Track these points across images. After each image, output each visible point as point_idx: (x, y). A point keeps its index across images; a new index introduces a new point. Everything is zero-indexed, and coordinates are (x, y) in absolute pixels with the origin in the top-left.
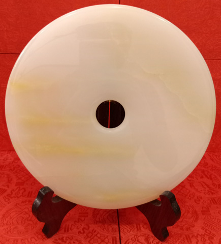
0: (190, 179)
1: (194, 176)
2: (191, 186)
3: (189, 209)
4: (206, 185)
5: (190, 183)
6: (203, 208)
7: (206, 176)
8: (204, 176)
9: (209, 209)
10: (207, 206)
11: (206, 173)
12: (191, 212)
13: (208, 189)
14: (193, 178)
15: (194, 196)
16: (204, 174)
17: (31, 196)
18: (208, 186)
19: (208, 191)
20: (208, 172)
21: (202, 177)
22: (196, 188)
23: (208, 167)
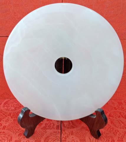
0: (111, 118)
1: (114, 116)
2: (111, 123)
3: (109, 139)
4: (122, 122)
5: (111, 121)
6: (119, 138)
7: (122, 116)
8: (121, 116)
9: (122, 139)
10: (121, 137)
11: (122, 114)
12: (110, 141)
13: (123, 125)
14: (113, 117)
15: (113, 130)
16: (121, 115)
17: (4, 129)
18: (123, 123)
19: (123, 126)
20: (124, 113)
21: (119, 117)
22: (115, 124)
23: (124, 110)
